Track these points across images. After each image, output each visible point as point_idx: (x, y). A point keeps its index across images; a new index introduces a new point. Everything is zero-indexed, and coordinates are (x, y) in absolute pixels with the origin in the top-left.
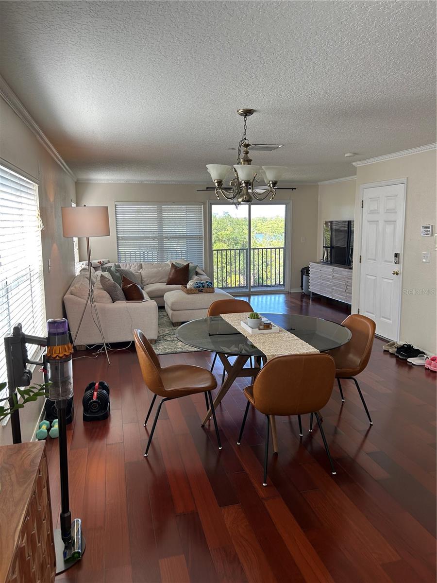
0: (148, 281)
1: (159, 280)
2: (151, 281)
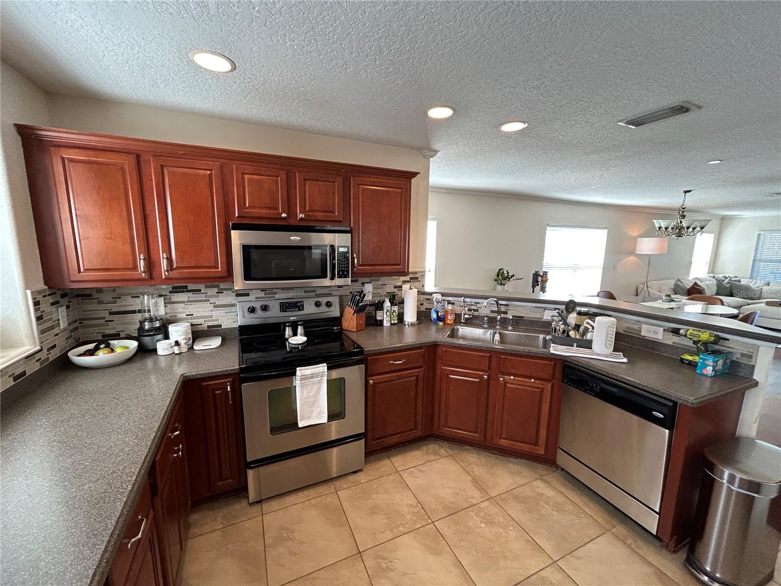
0: (767, 295)
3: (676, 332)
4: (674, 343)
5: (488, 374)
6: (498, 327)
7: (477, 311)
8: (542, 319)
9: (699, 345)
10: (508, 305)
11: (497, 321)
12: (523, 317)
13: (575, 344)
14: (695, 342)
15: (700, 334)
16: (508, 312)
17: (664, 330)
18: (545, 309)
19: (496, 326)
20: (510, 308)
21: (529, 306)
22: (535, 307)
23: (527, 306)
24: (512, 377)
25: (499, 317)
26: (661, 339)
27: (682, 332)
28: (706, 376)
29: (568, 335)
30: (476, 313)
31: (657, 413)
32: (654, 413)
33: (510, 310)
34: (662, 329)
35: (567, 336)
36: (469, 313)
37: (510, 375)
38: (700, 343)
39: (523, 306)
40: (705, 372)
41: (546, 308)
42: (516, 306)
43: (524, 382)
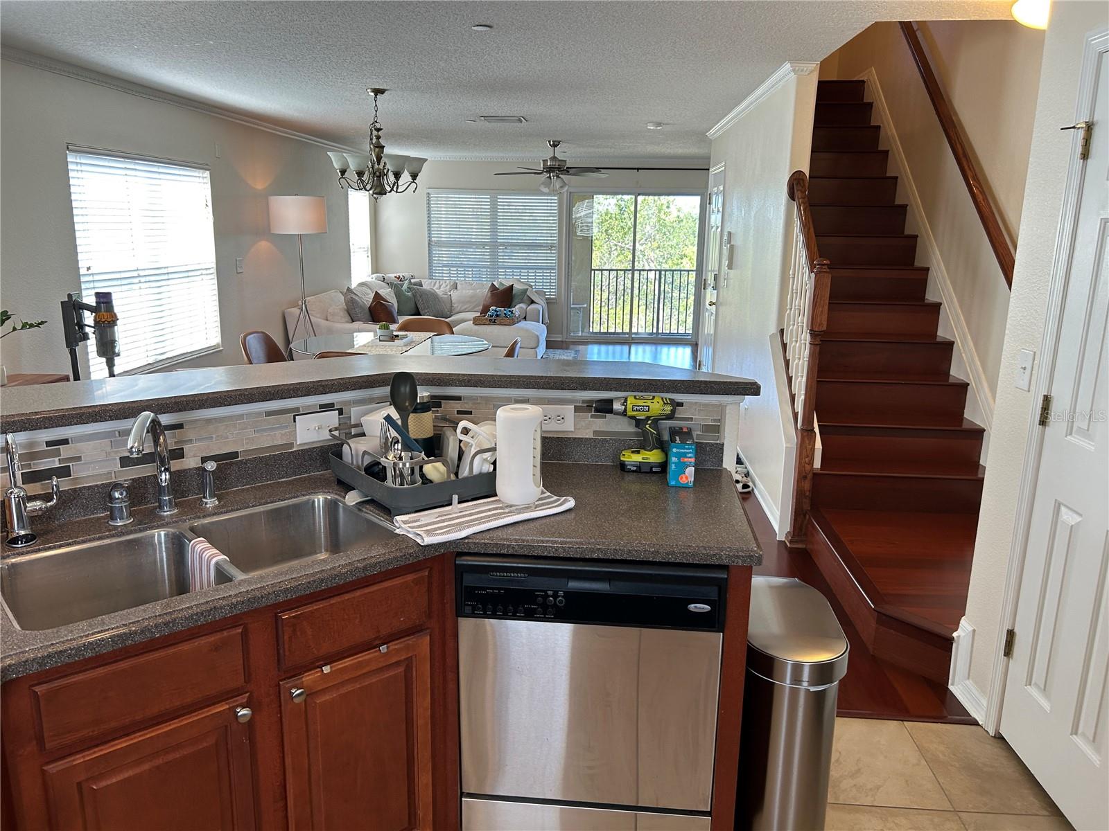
0: (459, 308)
1: (474, 307)
2: (463, 308)
3: (604, 408)
4: (595, 432)
5: (244, 698)
6: (167, 512)
7: (64, 472)
8: (291, 445)
9: (647, 426)
10: (179, 426)
11: (160, 490)
12: (235, 454)
13: (455, 498)
14: (638, 423)
15: (649, 403)
16: (186, 448)
17: (577, 409)
18: (296, 413)
19: (161, 507)
20: (189, 433)
21: (249, 415)
22: (269, 414)
23: (241, 416)
24: (327, 669)
25: (165, 476)
26: (573, 430)
27: (617, 406)
28: (685, 487)
29: (426, 480)
30: (65, 484)
31: (699, 605)
32: (692, 607)
33: (191, 441)
34: (572, 407)
35: (423, 483)
36: (35, 488)
37: (316, 664)
38: (649, 422)
39: (231, 418)
40: (683, 481)
41: (297, 410)
42: (209, 421)
43: (359, 665)
